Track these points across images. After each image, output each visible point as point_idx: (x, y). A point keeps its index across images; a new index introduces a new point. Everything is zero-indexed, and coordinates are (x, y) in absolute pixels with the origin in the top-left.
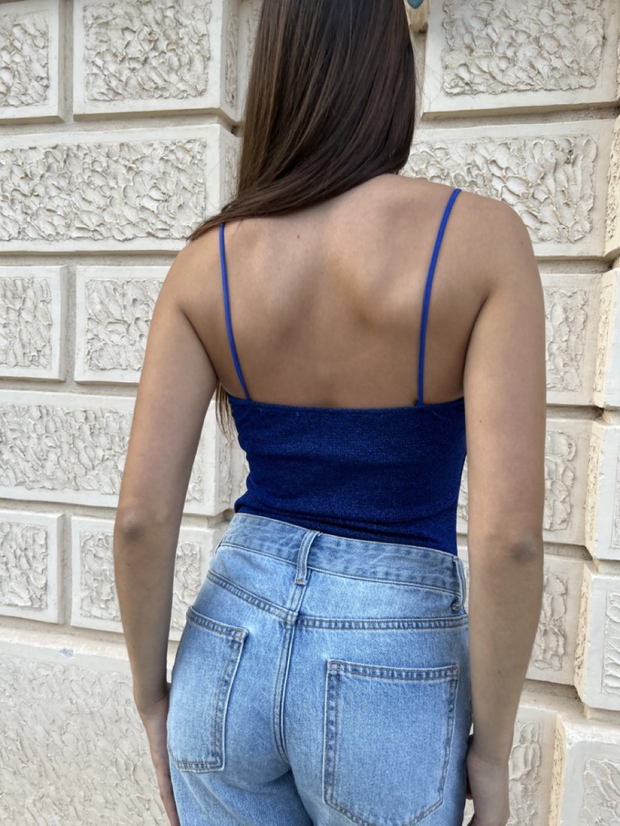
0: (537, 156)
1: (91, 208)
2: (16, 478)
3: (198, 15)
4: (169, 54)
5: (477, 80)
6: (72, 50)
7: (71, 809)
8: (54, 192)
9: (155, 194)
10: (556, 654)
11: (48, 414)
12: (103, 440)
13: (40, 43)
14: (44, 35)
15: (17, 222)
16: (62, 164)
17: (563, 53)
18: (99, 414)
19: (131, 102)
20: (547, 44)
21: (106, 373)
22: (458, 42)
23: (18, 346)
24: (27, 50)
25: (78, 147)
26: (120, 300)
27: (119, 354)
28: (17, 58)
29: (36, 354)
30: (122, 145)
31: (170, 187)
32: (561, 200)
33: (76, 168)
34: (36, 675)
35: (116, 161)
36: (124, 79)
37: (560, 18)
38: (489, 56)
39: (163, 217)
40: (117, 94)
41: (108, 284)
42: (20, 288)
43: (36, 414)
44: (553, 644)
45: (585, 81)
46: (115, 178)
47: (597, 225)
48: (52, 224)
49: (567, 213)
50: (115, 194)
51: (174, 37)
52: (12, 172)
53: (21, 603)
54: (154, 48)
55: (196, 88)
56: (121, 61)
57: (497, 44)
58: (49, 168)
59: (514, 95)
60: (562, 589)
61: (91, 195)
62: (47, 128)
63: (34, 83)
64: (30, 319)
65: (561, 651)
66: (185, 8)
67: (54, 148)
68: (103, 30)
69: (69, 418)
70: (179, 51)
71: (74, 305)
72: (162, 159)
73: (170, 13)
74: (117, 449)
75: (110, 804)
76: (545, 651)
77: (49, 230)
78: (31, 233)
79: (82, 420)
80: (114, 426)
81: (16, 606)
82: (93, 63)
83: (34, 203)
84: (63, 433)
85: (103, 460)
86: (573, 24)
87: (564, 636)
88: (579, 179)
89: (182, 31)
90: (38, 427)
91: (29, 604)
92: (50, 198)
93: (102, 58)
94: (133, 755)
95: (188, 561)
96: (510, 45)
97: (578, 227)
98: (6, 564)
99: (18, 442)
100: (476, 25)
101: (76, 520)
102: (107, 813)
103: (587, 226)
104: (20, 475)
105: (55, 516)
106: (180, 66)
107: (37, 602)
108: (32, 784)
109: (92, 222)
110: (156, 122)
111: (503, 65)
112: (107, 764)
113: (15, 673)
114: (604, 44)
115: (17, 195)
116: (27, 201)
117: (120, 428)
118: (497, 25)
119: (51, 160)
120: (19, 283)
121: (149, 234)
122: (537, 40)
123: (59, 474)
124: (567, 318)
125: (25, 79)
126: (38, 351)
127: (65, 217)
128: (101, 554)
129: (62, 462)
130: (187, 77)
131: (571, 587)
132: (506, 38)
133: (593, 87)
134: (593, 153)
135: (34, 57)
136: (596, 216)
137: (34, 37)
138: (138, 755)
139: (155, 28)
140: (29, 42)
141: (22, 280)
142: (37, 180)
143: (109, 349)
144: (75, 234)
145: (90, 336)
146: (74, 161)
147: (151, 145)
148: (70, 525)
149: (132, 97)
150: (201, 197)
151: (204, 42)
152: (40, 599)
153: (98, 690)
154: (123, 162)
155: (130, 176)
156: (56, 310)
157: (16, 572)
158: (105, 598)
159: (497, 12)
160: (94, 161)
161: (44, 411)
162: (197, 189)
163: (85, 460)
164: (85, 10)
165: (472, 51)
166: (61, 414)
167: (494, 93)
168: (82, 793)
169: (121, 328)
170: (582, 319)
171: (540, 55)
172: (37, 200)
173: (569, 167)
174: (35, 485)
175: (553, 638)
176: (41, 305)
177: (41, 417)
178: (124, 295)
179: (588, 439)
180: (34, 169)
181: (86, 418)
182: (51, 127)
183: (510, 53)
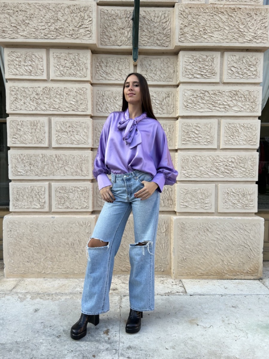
0: (162, 95)
1: (56, 103)
2: (35, 174)
3: (84, 58)
4: (77, 67)
5: (149, 78)
6: (49, 63)
7: (55, 259)
8: (45, 99)
9: (74, 100)
10: (170, 204)
11: (45, 156)
12: (61, 162)
13: (41, 60)
14: (41, 58)
15: (34, 106)
16: (48, 92)
17: (166, 74)
18: (60, 155)
19: (67, 77)
20: (163, 71)
21: (62, 145)
22: (144, 69)
23: (35, 138)
24: (37, 62)
25: (53, 88)
26: (65, 126)
27: (65, 140)
28: (34, 63)
29: (41, 140)
30: (65, 88)
31: (78, 98)
32: (167, 105)
33: (52, 93)
34: (44, 225)
35: (63, 92)
36: (65, 72)
37: (165, 66)
38: (151, 73)
39: (76, 106)
40: (63, 75)
41: (62, 122)
42: (36, 123)
43: (41, 156)
44: (170, 202)
45: (171, 80)
46: (63, 96)
47: (175, 111)
48: (45, 107)
49: (169, 108)
50: (63, 99)
51: (78, 63)
52: (33, 93)
53: (37, 207)
54: (73, 65)
55: (84, 75)
56: (64, 67)
57: (152, 71)
58: (44, 92)
59: (156, 82)
60: (171, 190)
61: (56, 100)
62: (42, 82)
63: (39, 70)
64: (39, 131)
65: (171, 203)
66: (81, 56)
67: (46, 87)
68: (59, 59)
69: (51, 157)
70: (79, 66)
71: (51, 127)
72: (76, 92)
73: (77, 57)
74: (65, 164)
75: (67, 255)
76: (168, 204)
77: (44, 108)
78: (39, 109)
79: (55, 157)
80: (64, 158)
81: (36, 208)
82: (56, 67)
83: (39, 101)
84: (49, 161)
85: (61, 167)
86: (168, 67)
87: (172, 200)
88: (170, 100)
89: (80, 62)
90: (42, 160)
91: (40, 207)
92: (44, 100)
93: (59, 66)
94: (73, 241)
95: (86, 191)
96: (155, 71)
97: (171, 111)
98: (32, 197)
99: (36, 164)
100: (148, 66)
101: (53, 184)
102: (66, 258)
103: (173, 111)
104: (36, 173)
105: (47, 183)
106: (80, 70)
107: (42, 207)
108: (43, 255)
109: (57, 107)
110: (73, 82)
111: (154, 75)
112: (65, 245)
113: (38, 225)
114: (174, 73)
115: (35, 99)
116: (38, 101)
117: (66, 159)
118: (152, 66)
119: (44, 90)
120: (35, 122)
121: (73, 110)
122: (161, 70)
123: (48, 172)
124: (169, 131)
125: (36, 69)
126: (42, 140)
127: (49, 105)
128: (61, 192)
129: (49, 169)
130: (82, 73)
131: (173, 189)
132: (154, 70)
133: (172, 81)
134: (173, 96)
135: (39, 64)
136: (174, 109)
137: (38, 59)
138: (74, 240)
139: (73, 60)
140: (37, 59)
141: (36, 121)
142: (40, 95)
143: (63, 139)
144: (52, 109)
145: (57, 135)
146: (51, 91)
147: (73, 88)
148: (51, 185)
149: (67, 76)
150: (86, 101)
151: (86, 65)
152: (43, 206)
153: (63, 226)
154: (65, 92)
155: (67, 96)
156: (47, 129)
157: (36, 199)
158: (62, 203)
159: (152, 63)
160: (57, 91)
161: (44, 155)
162: (85, 100)
163: (56, 167)
164: (53, 53)
165: (147, 71)
166: (48, 156)
167: (152, 81)
168: (58, 254)
169: (65, 133)
170: (172, 130)
171: (161, 73)
172: (40, 101)
173: (168, 98)
174: (41, 175)
175: (169, 201)
176: (42, 127)
177: (43, 157)
178: (66, 125)
179: (175, 157)
180: (39, 93)
181: (56, 157)
182: (44, 82)
183: (155, 73)
